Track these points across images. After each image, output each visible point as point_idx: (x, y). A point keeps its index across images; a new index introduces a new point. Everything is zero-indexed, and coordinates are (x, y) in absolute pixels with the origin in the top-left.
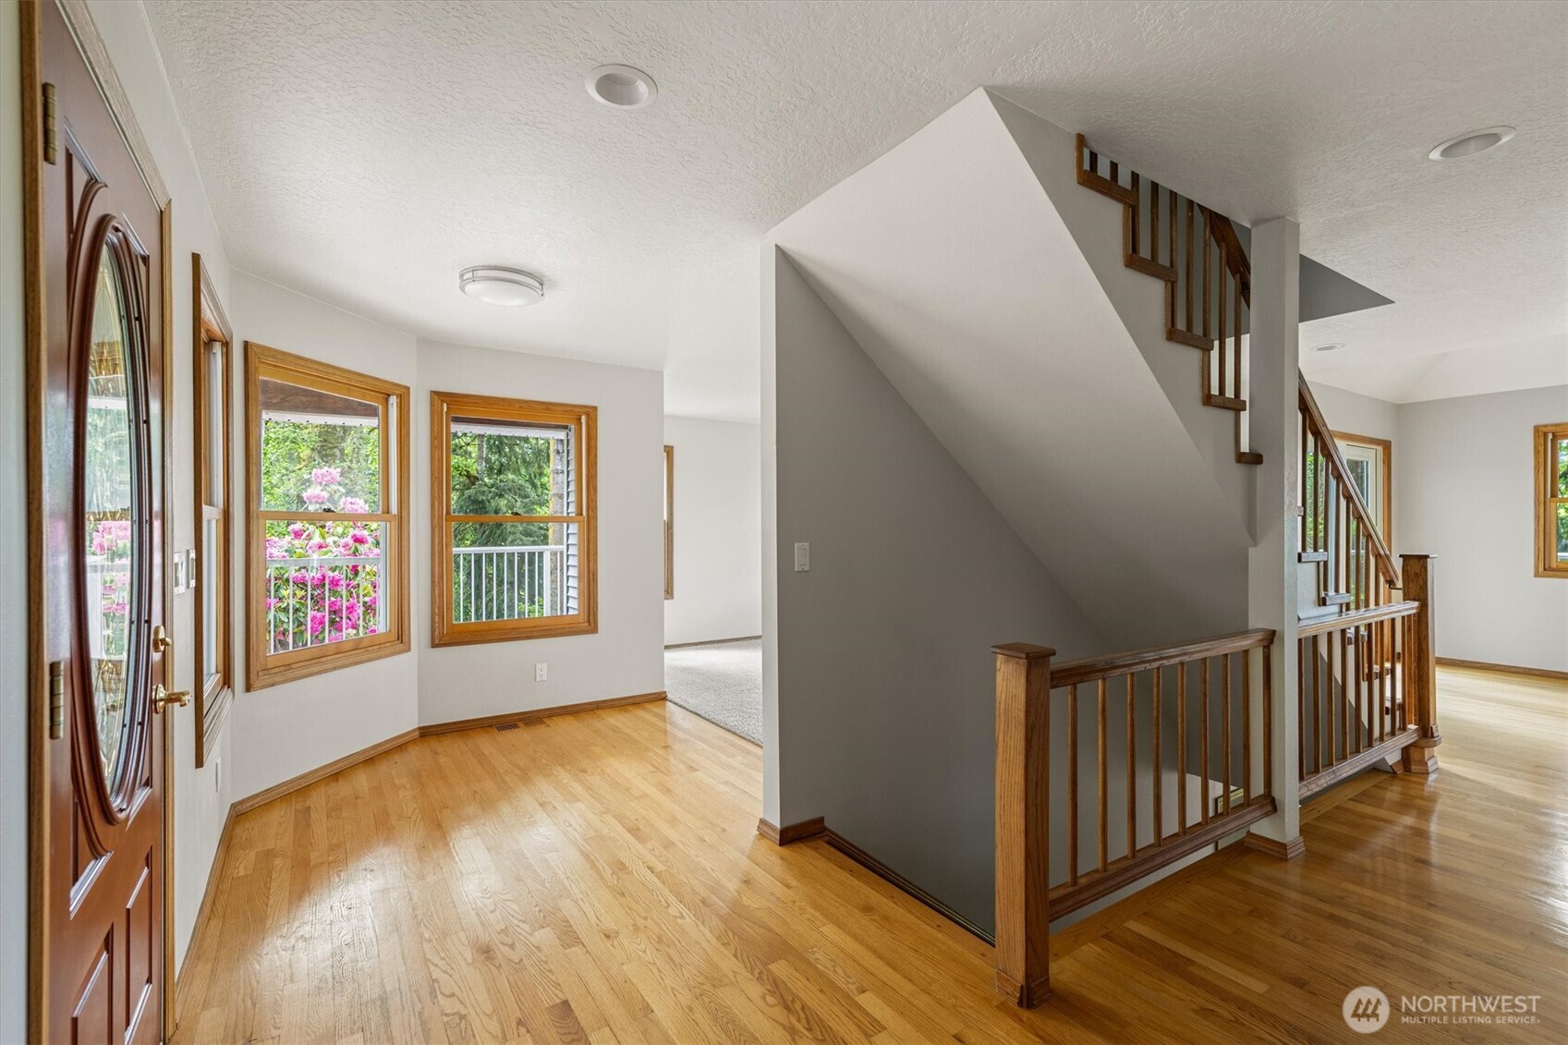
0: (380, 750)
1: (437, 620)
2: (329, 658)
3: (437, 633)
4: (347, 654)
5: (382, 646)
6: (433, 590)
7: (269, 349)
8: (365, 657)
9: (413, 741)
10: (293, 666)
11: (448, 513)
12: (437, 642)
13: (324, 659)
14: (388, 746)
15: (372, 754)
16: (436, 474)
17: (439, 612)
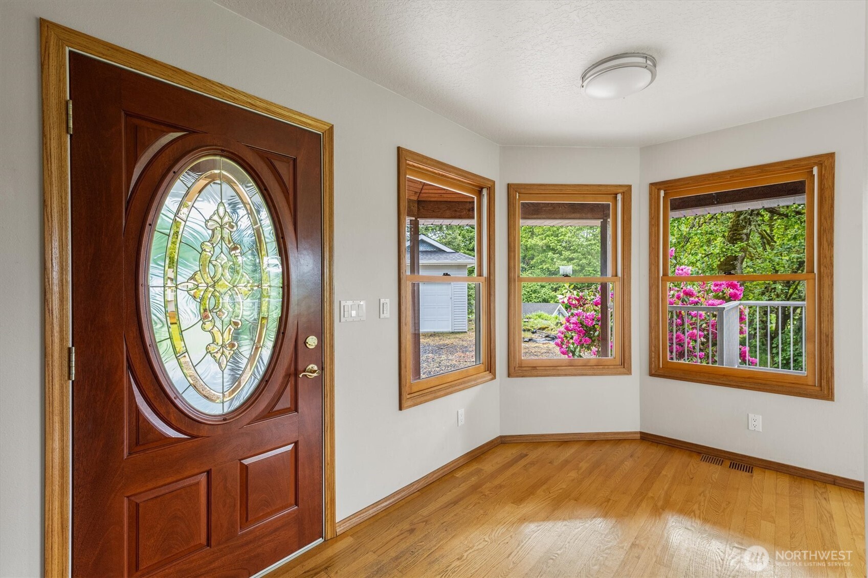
0: (602, 437)
1: (653, 356)
2: (563, 368)
3: (653, 366)
4: (576, 367)
5: (606, 367)
6: (650, 332)
7: (521, 185)
8: (590, 372)
9: (632, 440)
10: (538, 368)
11: (665, 274)
12: (653, 372)
13: (559, 368)
14: (609, 437)
15: (595, 438)
16: (653, 246)
17: (655, 350)
